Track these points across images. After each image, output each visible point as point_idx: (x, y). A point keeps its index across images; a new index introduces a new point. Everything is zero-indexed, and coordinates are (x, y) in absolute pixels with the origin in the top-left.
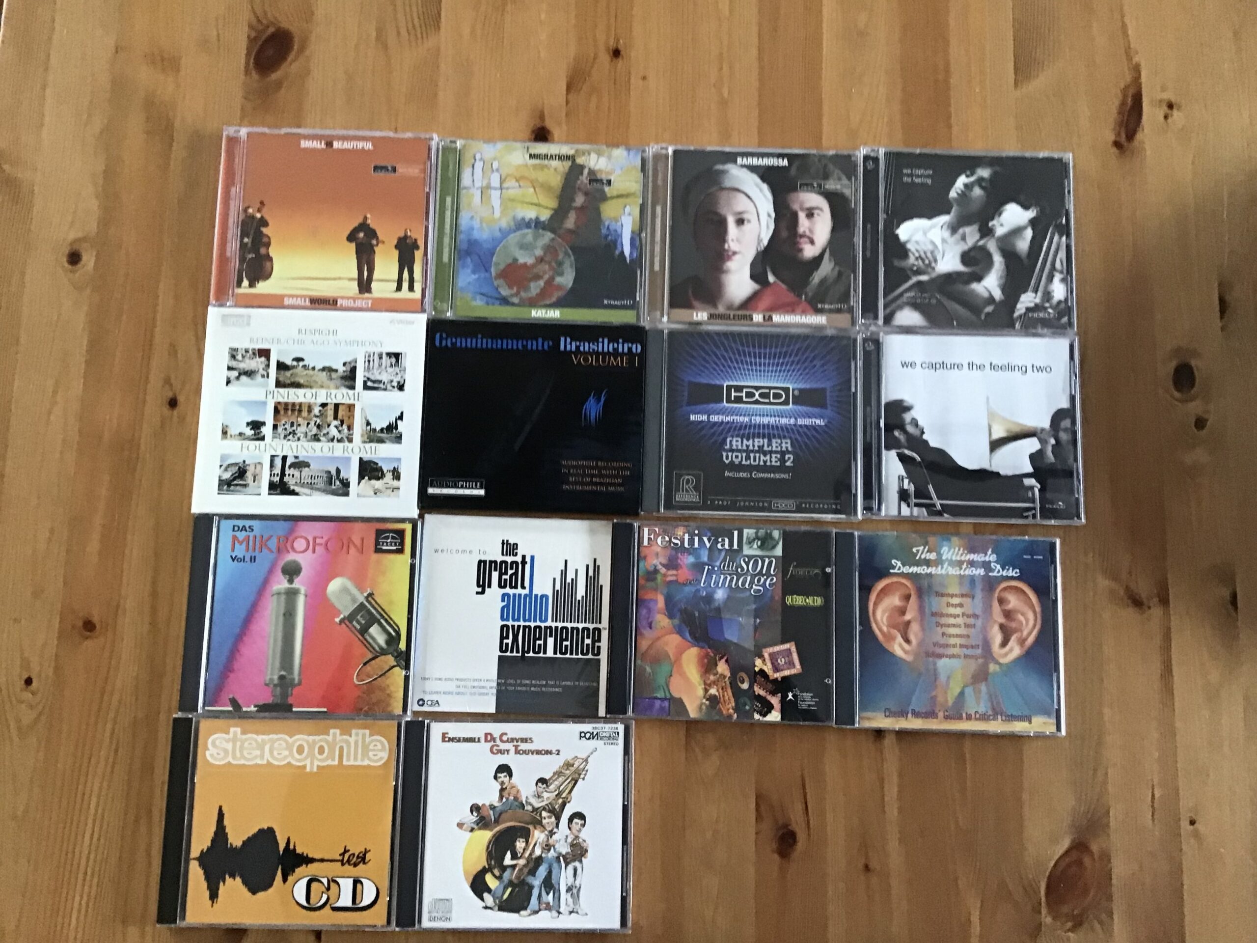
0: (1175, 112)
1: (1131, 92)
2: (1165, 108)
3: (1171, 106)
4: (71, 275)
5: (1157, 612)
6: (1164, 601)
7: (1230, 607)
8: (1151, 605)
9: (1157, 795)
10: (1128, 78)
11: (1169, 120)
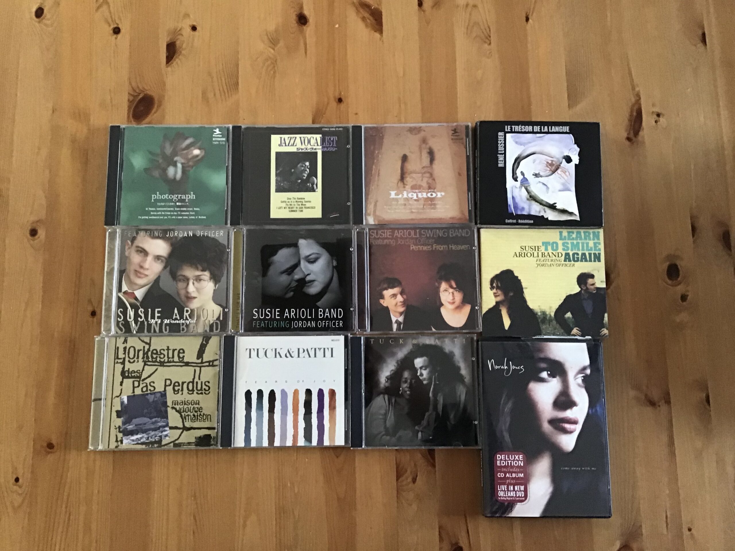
0: (661, 119)
1: (635, 108)
2: (655, 116)
3: (658, 115)
4: (32, 242)
5: (664, 408)
6: (668, 402)
7: (706, 404)
8: (660, 404)
9: (669, 516)
10: (633, 100)
11: (658, 123)
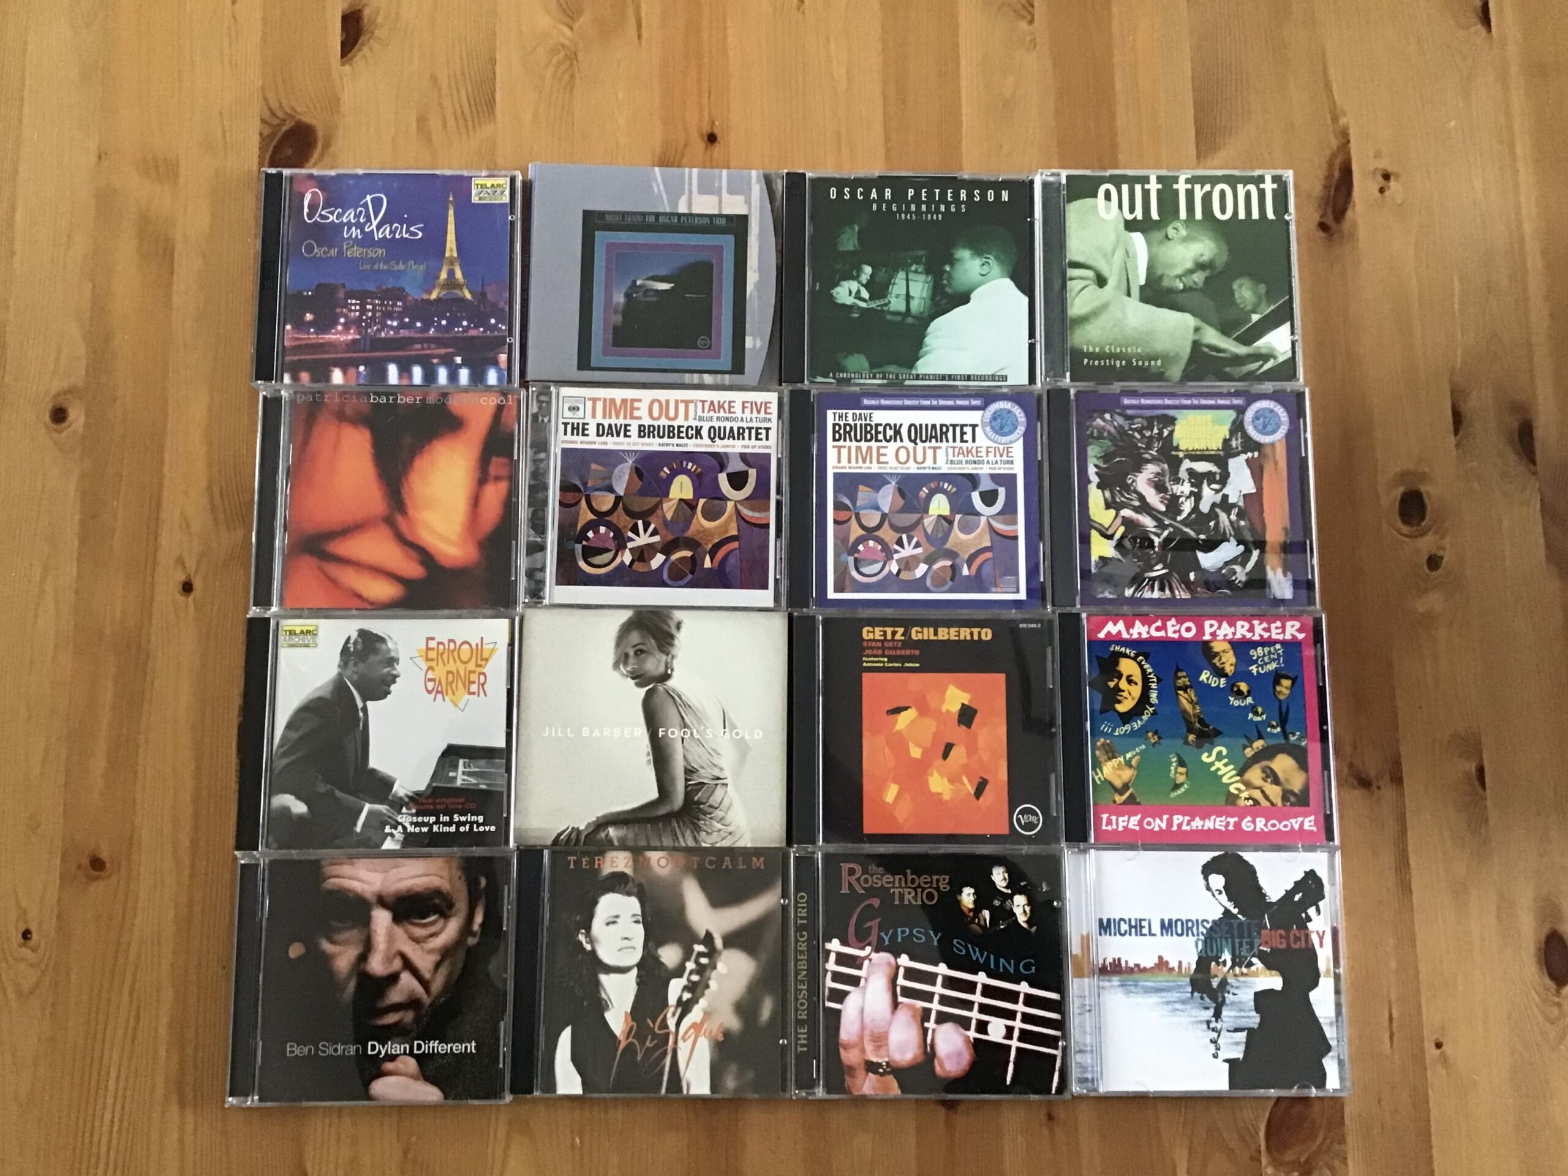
0: (1393, 183)
1: (1338, 162)
2: (1381, 179)
3: (1387, 177)
4: (55, 435)
5: (1388, 792)
6: (1397, 780)
7: (1476, 783)
8: (1381, 783)
9: (1395, 1015)
11: (1387, 193)
